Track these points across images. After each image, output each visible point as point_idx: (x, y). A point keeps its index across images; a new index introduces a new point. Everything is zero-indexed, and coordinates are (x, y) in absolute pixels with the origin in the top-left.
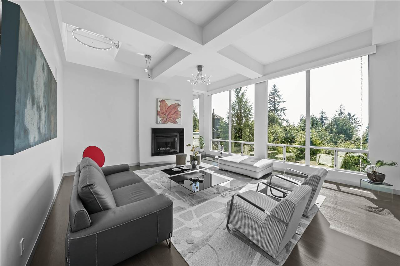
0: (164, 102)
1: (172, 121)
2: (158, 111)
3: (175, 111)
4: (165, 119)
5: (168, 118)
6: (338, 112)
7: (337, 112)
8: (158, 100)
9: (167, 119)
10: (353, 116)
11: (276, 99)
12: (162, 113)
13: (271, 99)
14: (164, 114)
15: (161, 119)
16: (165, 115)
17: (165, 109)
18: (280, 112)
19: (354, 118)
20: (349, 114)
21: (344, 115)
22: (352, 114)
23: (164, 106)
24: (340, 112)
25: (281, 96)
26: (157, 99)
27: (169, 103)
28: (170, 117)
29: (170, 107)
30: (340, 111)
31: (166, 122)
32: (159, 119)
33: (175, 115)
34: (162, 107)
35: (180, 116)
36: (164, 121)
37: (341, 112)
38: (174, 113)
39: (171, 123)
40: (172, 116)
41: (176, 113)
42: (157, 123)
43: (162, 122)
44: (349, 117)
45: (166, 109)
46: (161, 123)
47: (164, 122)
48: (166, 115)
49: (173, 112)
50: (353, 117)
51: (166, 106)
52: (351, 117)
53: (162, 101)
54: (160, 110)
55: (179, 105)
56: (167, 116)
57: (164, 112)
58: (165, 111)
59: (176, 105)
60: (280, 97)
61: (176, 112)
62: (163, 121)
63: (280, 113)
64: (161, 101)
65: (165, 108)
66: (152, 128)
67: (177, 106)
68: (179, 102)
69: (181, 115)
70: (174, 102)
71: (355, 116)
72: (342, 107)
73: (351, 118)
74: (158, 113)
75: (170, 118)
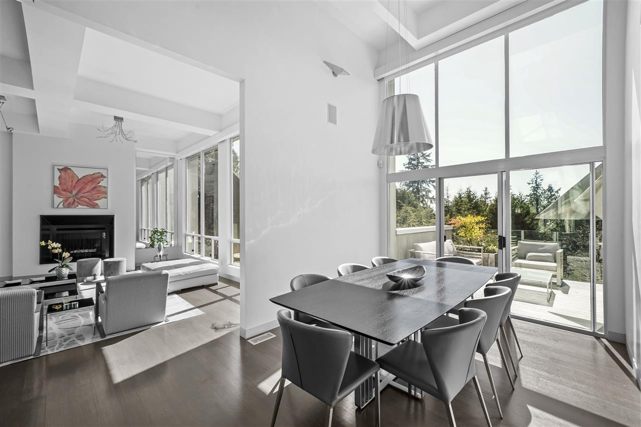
0: (69, 171)
1: (86, 202)
2: (55, 187)
3: (95, 186)
4: (71, 200)
5: (78, 199)
6: (531, 185)
7: (529, 184)
8: (56, 168)
9: (76, 200)
10: (557, 192)
11: (421, 161)
12: (64, 190)
13: (413, 162)
14: (68, 191)
15: (61, 199)
16: (71, 192)
17: (70, 183)
18: (428, 185)
19: (558, 195)
20: (550, 189)
21: (542, 189)
22: (555, 189)
23: (68, 179)
24: (534, 185)
25: (428, 156)
26: (53, 167)
27: (80, 173)
28: (82, 197)
29: (82, 180)
30: (534, 183)
31: (72, 205)
32: (58, 200)
33: (93, 192)
34: (65, 179)
35: (104, 195)
36: (69, 204)
37: (537, 185)
38: (91, 190)
39: (85, 207)
40: (86, 194)
41: (95, 190)
42: (53, 206)
43: (63, 205)
44: (549, 193)
45: (74, 182)
46: (61, 205)
47: (69, 206)
48: (74, 192)
49: (88, 188)
50: (556, 194)
51: (73, 177)
52: (553, 193)
53: (65, 169)
54: (60, 184)
55: (102, 176)
56: (76, 194)
57: (69, 188)
58: (72, 186)
59: (94, 176)
60: (427, 158)
61: (95, 188)
62: (66, 204)
63: (427, 187)
64: (61, 170)
65: (72, 181)
66: (41, 215)
67: (98, 177)
68: (104, 173)
69: (107, 194)
70: (91, 172)
71: (559, 192)
72: (537, 176)
73: (554, 195)
74: (56, 190)
75: (82, 199)
